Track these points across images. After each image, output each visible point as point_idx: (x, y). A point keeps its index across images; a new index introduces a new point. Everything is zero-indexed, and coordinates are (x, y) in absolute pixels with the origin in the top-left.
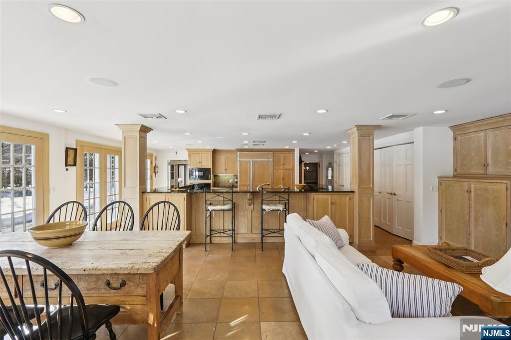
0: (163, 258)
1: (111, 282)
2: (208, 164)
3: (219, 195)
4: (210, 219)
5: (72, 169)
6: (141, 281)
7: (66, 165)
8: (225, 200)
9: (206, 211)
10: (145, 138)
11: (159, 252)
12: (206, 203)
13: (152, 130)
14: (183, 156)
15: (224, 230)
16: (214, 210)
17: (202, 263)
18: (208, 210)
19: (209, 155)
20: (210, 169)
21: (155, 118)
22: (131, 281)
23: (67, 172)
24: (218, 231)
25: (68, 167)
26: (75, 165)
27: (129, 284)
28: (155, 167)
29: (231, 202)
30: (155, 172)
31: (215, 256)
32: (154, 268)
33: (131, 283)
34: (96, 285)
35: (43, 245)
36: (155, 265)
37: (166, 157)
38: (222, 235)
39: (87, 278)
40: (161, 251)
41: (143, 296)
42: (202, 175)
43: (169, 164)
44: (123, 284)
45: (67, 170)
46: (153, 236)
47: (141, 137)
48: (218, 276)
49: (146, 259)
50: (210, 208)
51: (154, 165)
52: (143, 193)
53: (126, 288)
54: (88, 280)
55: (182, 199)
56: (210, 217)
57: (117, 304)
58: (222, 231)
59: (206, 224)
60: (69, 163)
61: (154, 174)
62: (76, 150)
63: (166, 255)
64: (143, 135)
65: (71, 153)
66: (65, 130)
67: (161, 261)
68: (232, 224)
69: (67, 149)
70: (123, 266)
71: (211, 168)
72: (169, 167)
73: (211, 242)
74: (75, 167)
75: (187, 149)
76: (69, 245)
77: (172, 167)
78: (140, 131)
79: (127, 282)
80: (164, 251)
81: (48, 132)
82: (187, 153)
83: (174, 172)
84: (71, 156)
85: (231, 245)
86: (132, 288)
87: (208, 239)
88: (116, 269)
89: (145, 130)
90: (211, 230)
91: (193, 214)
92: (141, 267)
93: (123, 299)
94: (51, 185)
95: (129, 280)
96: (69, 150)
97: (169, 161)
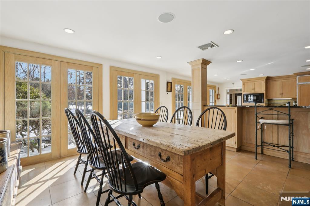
0: (197, 146)
1: (162, 154)
2: (261, 89)
3: (271, 109)
4: (262, 132)
5: (170, 93)
6: (180, 161)
7: (167, 91)
8: (280, 113)
9: (257, 123)
10: (206, 69)
11: (197, 141)
12: (256, 116)
13: (211, 62)
14: (239, 86)
15: (278, 145)
16: (266, 123)
17: (251, 168)
18: (260, 123)
19: (263, 82)
20: (264, 94)
21: (209, 48)
22: (173, 158)
23: (167, 95)
24: (271, 144)
25: (168, 92)
26: (171, 91)
27: (172, 160)
28: (218, 95)
29: (288, 117)
30: (218, 99)
31: (267, 167)
32: (185, 152)
33: (173, 160)
34: (154, 153)
35: (139, 123)
36: (186, 148)
37: (225, 88)
38: (276, 148)
39: (150, 147)
40: (199, 140)
41: (181, 175)
42: (256, 99)
43: (228, 93)
44: (168, 159)
45: (167, 93)
46: (200, 130)
47: (202, 68)
48: (269, 187)
49: (183, 143)
50: (261, 121)
51: (217, 93)
52: (204, 106)
53: (170, 163)
54: (150, 148)
55: (233, 111)
56: (262, 130)
57: (165, 173)
58: (277, 146)
59: (257, 135)
60: (168, 90)
61: (217, 100)
62: (171, 83)
63: (201, 145)
64: (204, 66)
65: (169, 84)
66: (167, 72)
67: (194, 147)
68: (290, 140)
69: (168, 82)
70: (163, 143)
71: (265, 92)
72: (228, 96)
73: (262, 153)
74: (171, 92)
75: (241, 80)
76: (151, 126)
77: (231, 95)
78: (202, 63)
79: (171, 159)
80: (201, 141)
81: (159, 74)
82: (241, 83)
83: (232, 99)
84: (170, 86)
85: (288, 162)
86: (174, 165)
87: (259, 150)
88: (159, 143)
89: (205, 63)
90: (262, 142)
91: (244, 125)
92: (175, 148)
93: (168, 170)
94: (160, 101)
95: (172, 157)
96: (168, 83)
97: (228, 91)
